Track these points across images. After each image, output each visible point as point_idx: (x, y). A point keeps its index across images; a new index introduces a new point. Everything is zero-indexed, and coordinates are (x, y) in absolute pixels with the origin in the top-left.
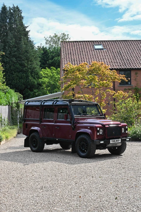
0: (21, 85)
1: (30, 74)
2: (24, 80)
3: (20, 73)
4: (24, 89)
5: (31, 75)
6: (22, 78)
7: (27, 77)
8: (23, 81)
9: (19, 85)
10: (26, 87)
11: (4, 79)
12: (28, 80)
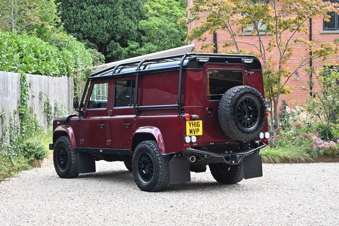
0: (102, 32)
1: (120, 8)
2: (108, 21)
3: (100, 5)
4: (109, 42)
5: (123, 11)
6: (103, 17)
7: (114, 15)
8: (106, 23)
9: (98, 33)
10: (113, 38)
11: (59, 16)
12: (116, 23)
